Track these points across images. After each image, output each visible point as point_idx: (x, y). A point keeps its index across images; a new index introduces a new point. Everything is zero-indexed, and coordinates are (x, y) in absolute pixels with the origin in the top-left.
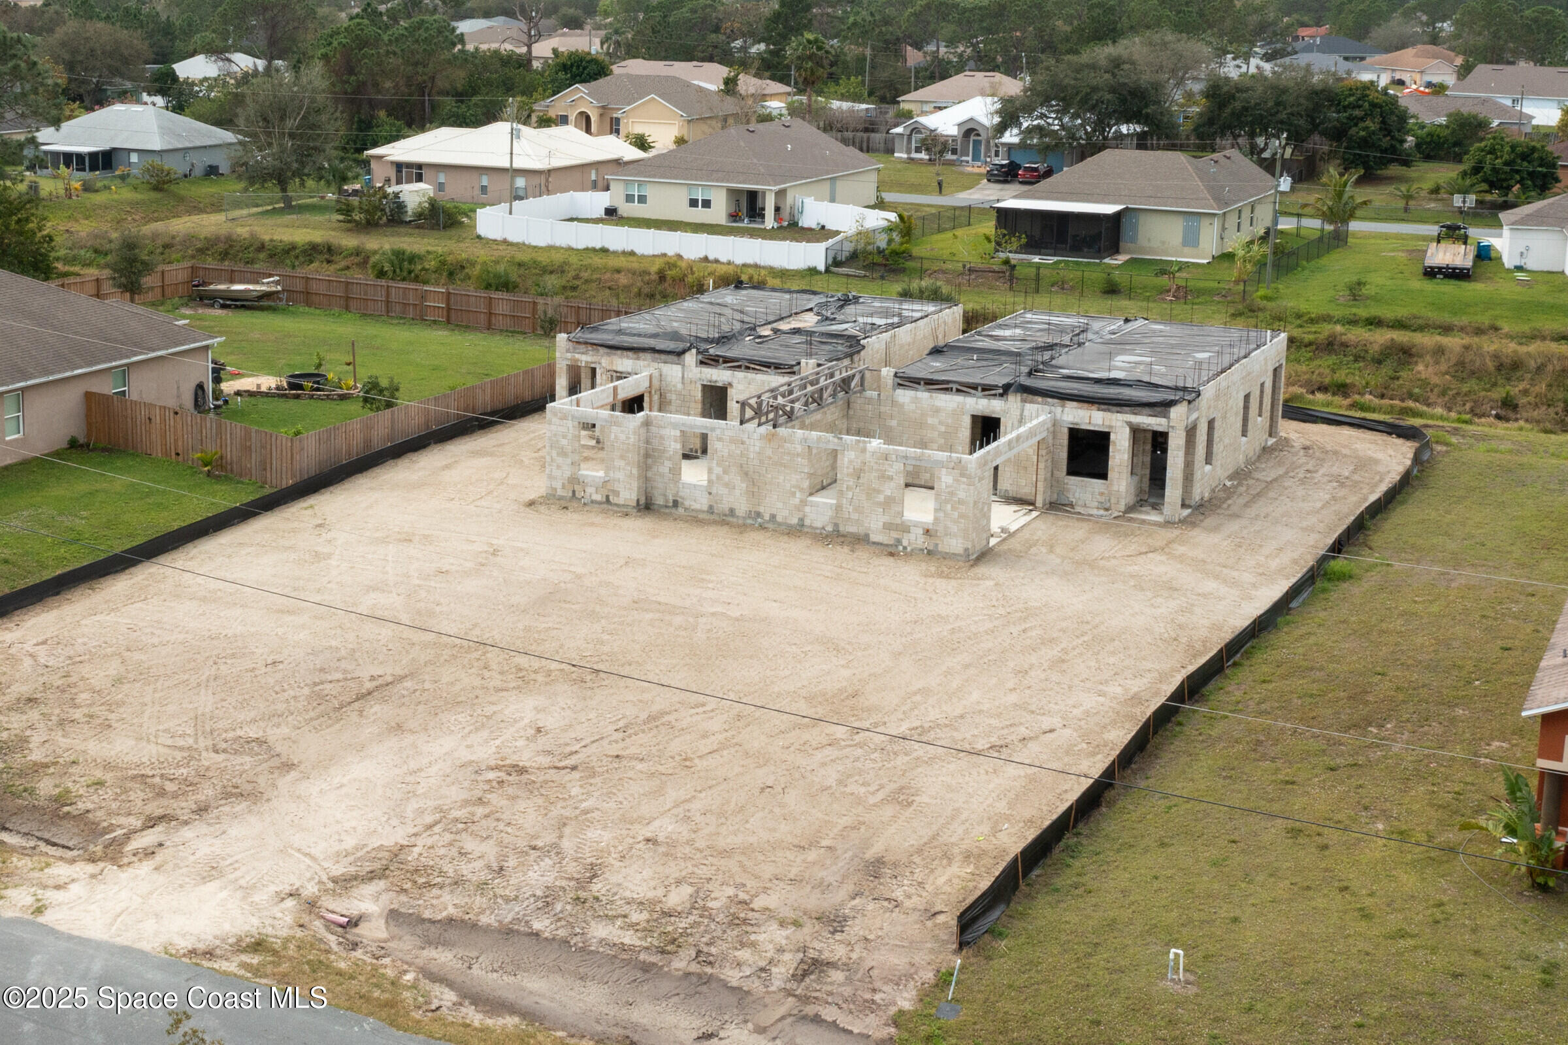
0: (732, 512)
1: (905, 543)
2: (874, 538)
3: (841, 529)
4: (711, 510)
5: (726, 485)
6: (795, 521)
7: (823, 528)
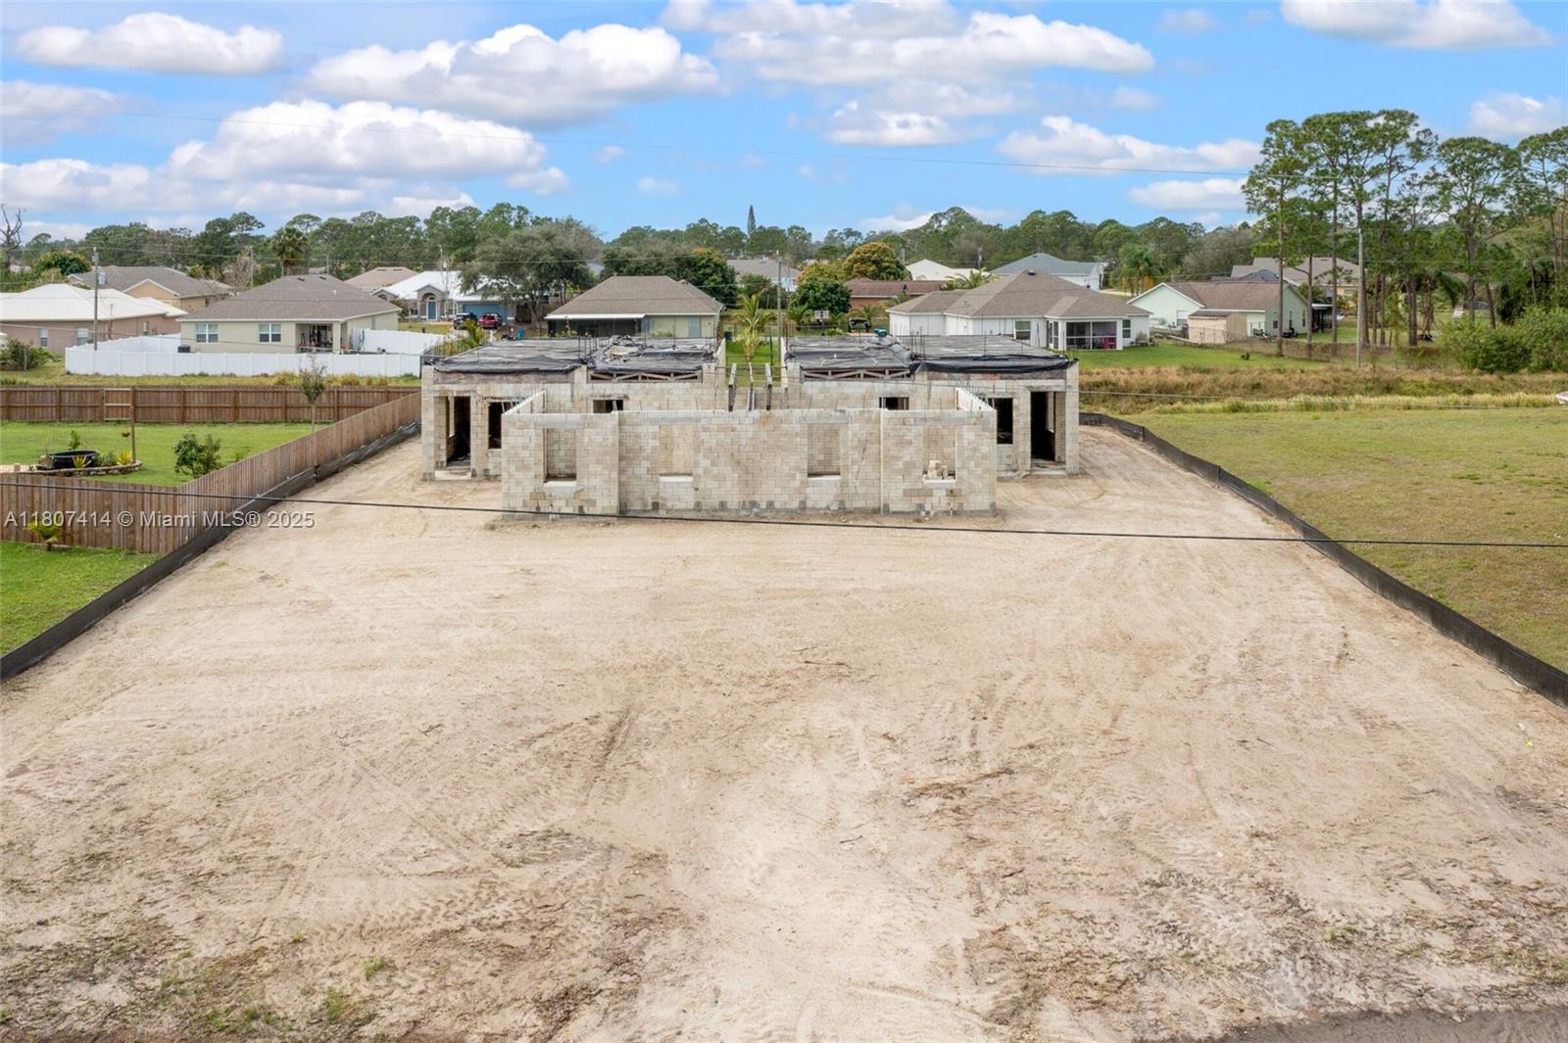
0: (723, 505)
1: (928, 508)
2: (893, 508)
3: (848, 505)
4: (698, 507)
5: (715, 478)
6: (795, 505)
7: (828, 508)
